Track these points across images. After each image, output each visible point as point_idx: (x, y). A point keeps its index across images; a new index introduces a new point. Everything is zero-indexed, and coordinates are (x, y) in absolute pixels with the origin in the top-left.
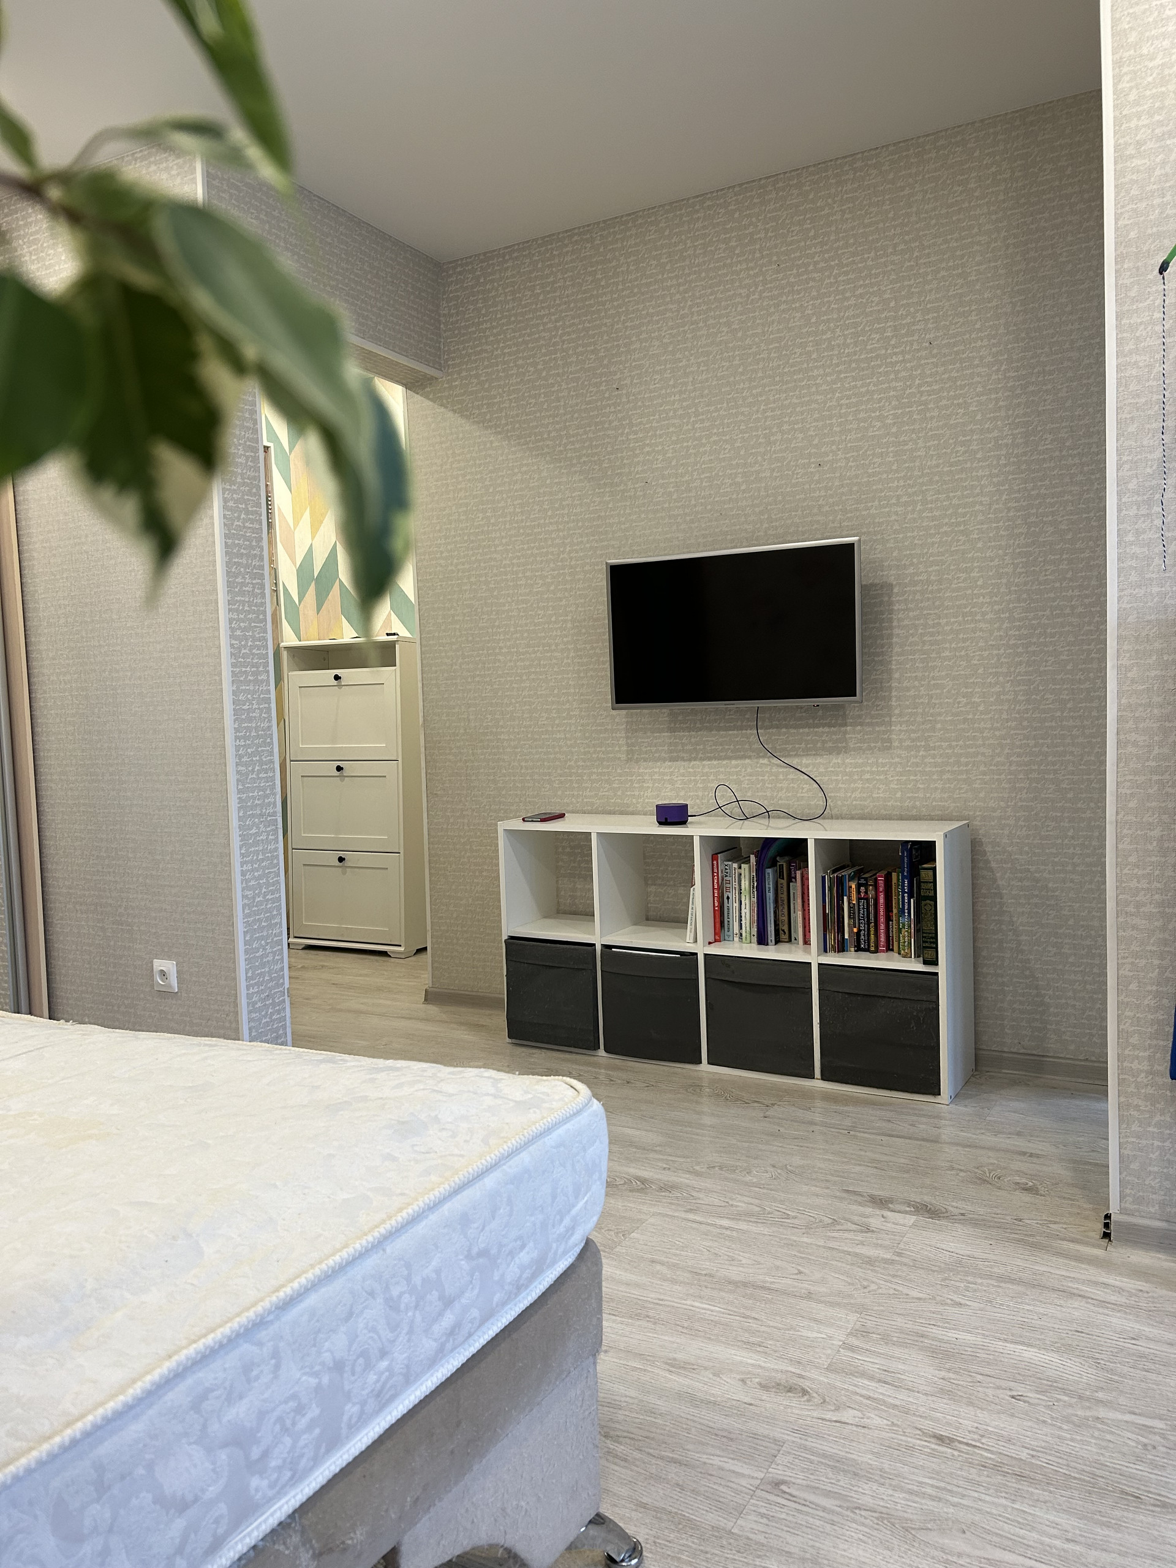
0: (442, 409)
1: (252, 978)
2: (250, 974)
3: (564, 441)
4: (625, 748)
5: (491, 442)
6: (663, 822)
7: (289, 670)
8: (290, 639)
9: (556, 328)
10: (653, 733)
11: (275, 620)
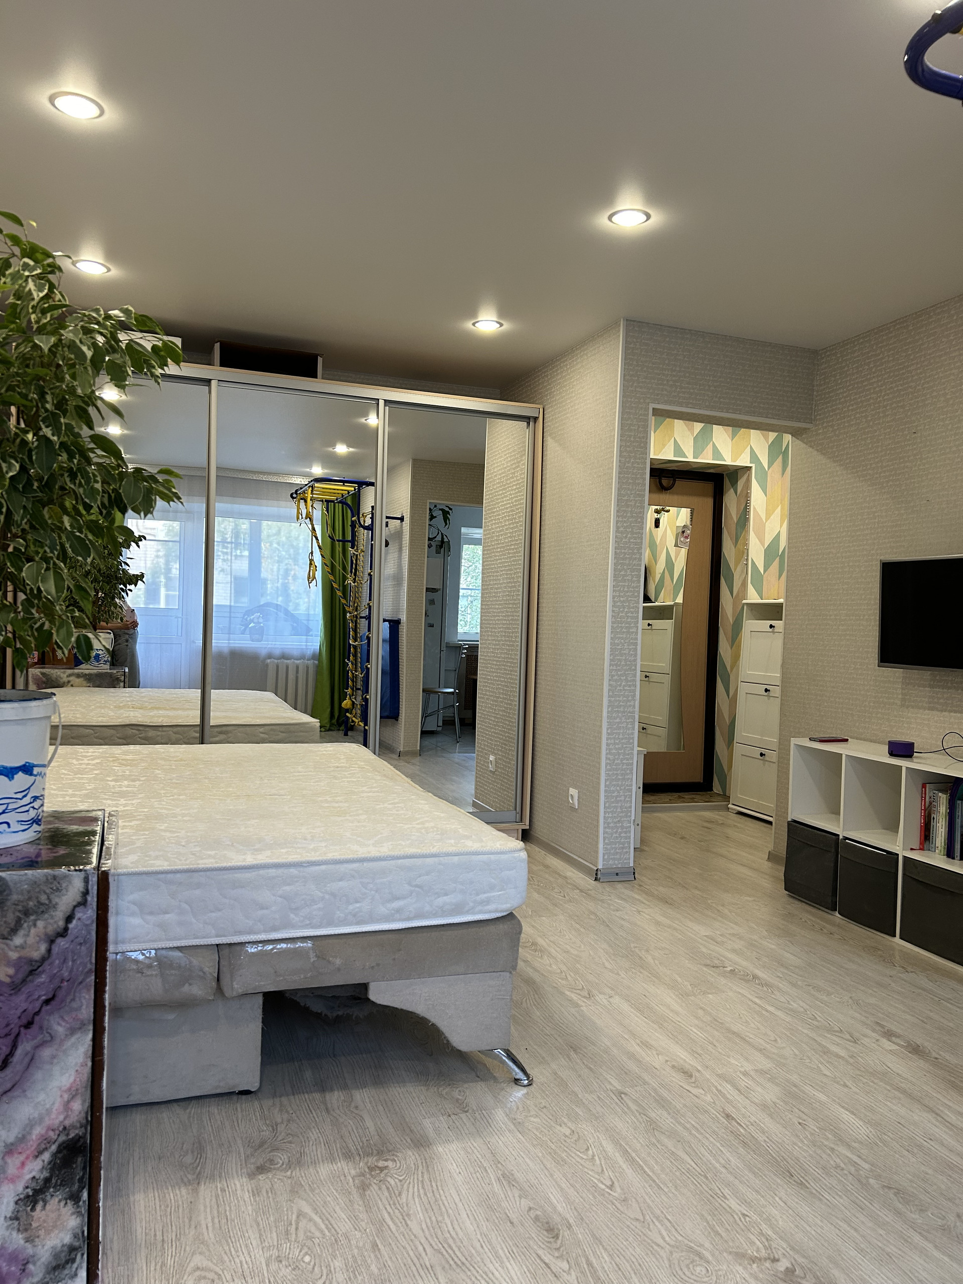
0: (811, 449)
1: (608, 808)
2: (607, 805)
3: (880, 470)
4: (900, 696)
5: (837, 471)
6: (892, 754)
7: (748, 619)
8: (753, 597)
9: (881, 391)
10: (919, 687)
11: (744, 585)
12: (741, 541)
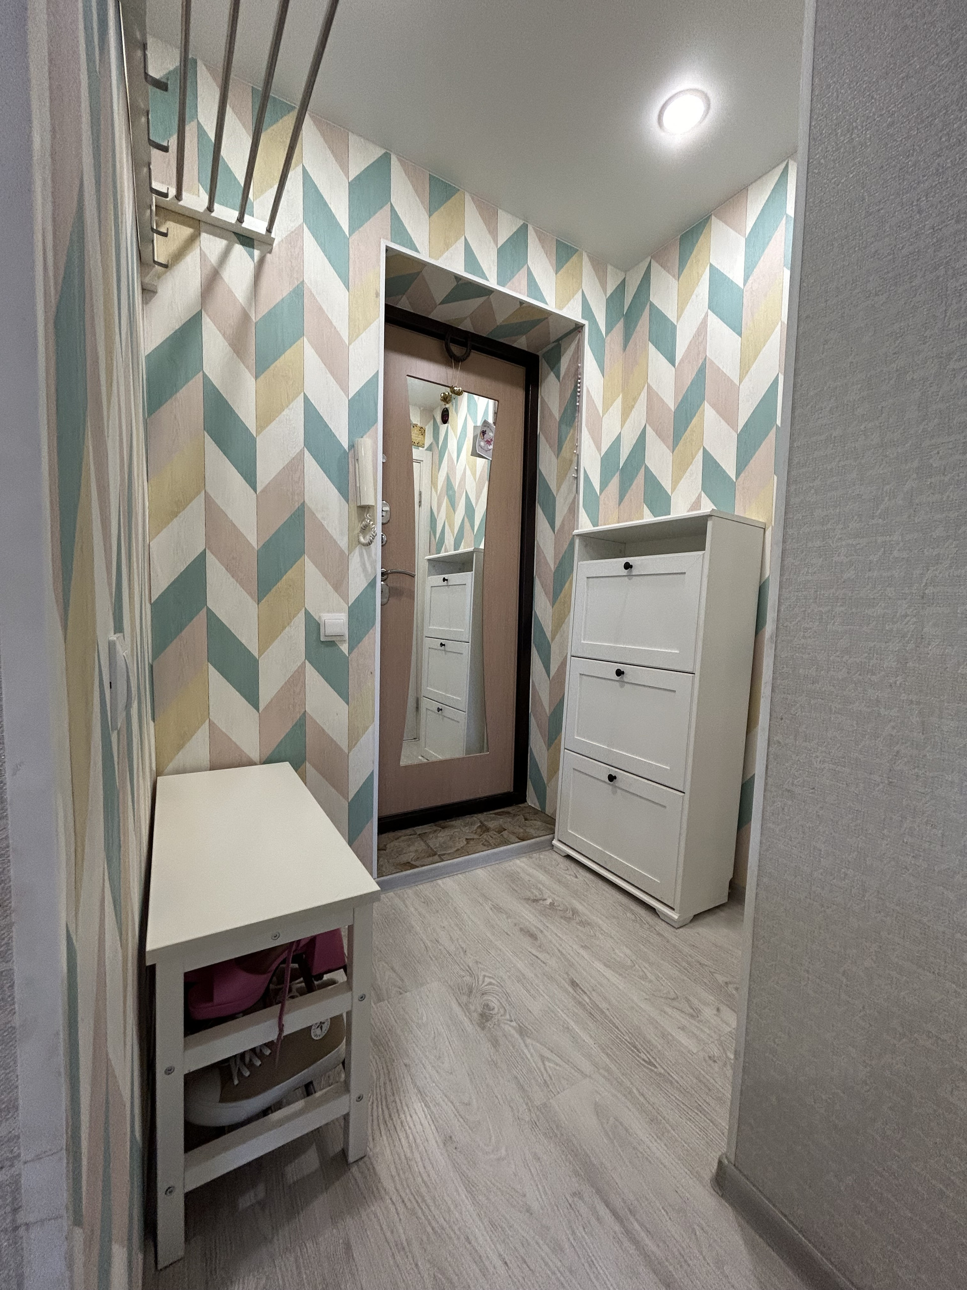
11: (573, 510)
12: (566, 446)
